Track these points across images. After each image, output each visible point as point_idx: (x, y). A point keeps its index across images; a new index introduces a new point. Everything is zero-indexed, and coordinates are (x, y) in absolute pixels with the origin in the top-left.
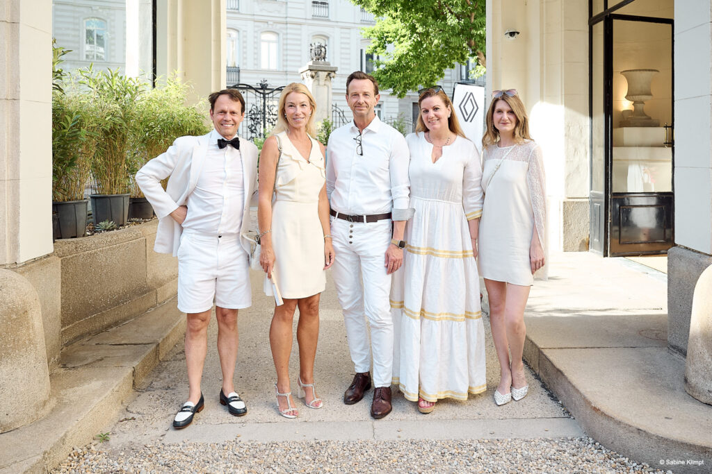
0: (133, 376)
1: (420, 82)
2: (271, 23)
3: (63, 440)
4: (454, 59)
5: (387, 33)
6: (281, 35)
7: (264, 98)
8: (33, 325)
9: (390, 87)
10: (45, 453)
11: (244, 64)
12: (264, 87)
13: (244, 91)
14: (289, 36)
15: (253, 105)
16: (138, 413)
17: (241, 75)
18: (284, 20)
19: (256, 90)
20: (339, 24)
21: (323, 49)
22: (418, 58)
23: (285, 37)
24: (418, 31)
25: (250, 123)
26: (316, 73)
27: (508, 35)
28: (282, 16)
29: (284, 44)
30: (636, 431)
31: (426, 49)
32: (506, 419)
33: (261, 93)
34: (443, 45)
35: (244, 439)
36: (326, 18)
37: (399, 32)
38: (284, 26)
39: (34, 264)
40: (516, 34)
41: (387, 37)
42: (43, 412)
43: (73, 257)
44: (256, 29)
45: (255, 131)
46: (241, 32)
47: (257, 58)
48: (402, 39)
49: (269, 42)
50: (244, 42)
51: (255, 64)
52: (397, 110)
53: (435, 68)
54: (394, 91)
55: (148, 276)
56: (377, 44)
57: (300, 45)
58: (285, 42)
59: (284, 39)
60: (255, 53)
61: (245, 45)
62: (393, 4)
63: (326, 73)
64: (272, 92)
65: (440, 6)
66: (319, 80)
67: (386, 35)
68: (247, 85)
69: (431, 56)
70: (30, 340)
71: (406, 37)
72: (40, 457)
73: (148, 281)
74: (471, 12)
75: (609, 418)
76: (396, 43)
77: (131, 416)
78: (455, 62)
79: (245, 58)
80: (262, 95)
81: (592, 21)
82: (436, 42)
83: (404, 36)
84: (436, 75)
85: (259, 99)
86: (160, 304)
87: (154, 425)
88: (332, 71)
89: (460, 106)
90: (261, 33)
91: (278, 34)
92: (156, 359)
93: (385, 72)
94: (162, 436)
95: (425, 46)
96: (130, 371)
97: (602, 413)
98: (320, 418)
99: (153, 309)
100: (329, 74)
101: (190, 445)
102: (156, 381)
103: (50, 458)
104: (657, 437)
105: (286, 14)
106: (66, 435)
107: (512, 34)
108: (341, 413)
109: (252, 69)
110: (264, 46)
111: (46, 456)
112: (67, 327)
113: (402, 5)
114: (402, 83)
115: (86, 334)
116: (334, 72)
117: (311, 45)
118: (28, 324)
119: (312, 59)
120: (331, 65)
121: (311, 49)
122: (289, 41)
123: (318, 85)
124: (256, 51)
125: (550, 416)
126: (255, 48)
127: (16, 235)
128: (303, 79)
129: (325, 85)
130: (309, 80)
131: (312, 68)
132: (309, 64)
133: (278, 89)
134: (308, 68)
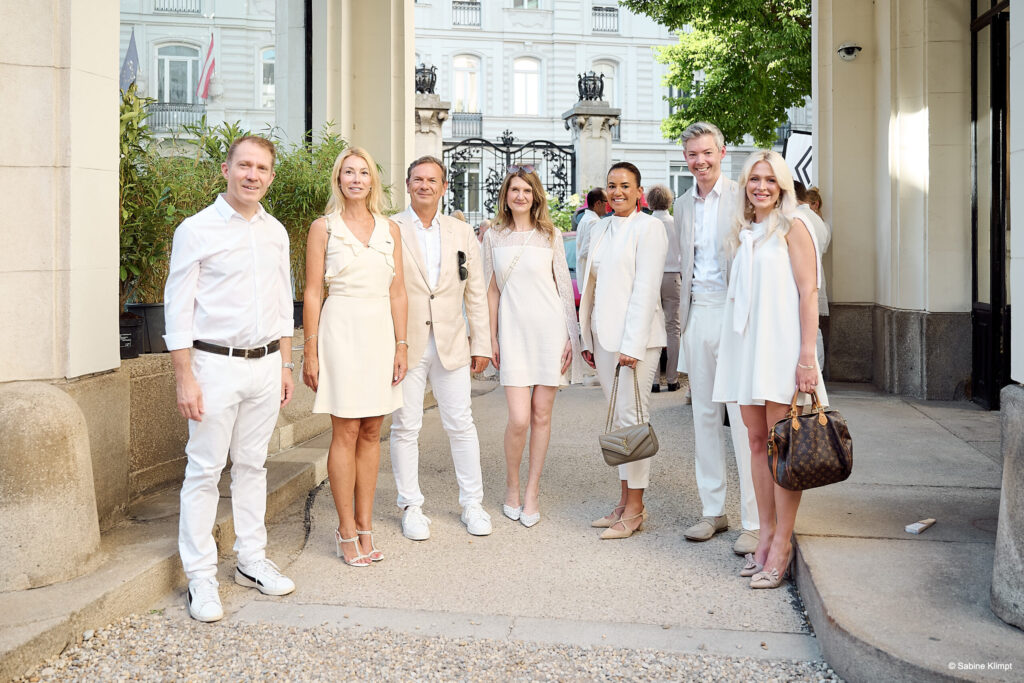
2: (530, 43)
3: (100, 602)
5: (694, 53)
6: (544, 61)
7: (508, 159)
8: (74, 456)
10: (73, 614)
11: (490, 108)
12: (508, 142)
13: (478, 148)
14: (556, 63)
15: (492, 170)
17: (485, 124)
18: (548, 38)
19: (496, 147)
21: (599, 84)
23: (550, 64)
26: (586, 119)
27: (843, 53)
28: (546, 32)
29: (548, 76)
30: (874, 652)
33: (502, 152)
36: (614, 33)
38: (549, 47)
39: (92, 381)
40: (856, 51)
42: (85, 568)
43: (158, 377)
44: (507, 54)
46: (484, 59)
47: (508, 99)
49: (526, 72)
50: (489, 74)
51: (506, 108)
56: (678, 72)
58: (550, 72)
59: (548, 68)
60: (504, 91)
61: (490, 78)
63: (602, 119)
64: (520, 150)
65: (774, 9)
66: (591, 130)
68: (482, 140)
70: (69, 474)
72: (66, 619)
75: (844, 632)
79: (491, 99)
80: (505, 155)
81: (976, 25)
82: (772, 66)
85: (499, 161)
86: (283, 449)
88: (610, 116)
89: (796, 168)
90: (515, 59)
91: (540, 60)
94: (233, 613)
97: (837, 626)
100: (607, 120)
103: (80, 622)
104: (901, 662)
105: (553, 28)
106: (104, 597)
107: (850, 51)
109: (501, 115)
110: (518, 79)
111: (74, 618)
112: (145, 469)
115: (174, 480)
116: (616, 116)
117: (580, 76)
118: (67, 453)
119: (581, 98)
120: (611, 107)
121: (580, 83)
122: (557, 71)
123: (591, 137)
124: (506, 87)
125: (780, 630)
126: (505, 83)
127: (65, 341)
128: (568, 128)
129: (600, 137)
130: (576, 131)
131: (580, 112)
132: (577, 106)
133: (529, 145)
134: (574, 113)
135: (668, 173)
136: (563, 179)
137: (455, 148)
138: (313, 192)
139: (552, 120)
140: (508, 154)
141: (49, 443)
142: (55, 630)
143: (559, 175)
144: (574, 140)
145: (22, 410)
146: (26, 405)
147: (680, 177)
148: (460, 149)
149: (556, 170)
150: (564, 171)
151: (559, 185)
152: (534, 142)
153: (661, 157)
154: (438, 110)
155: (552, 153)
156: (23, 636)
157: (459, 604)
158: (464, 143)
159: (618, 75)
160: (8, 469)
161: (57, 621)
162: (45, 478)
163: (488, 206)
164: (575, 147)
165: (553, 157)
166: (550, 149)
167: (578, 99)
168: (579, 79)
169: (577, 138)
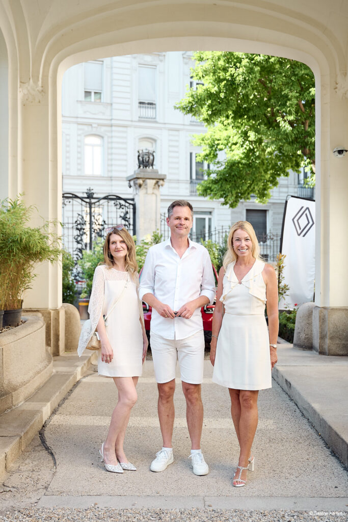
0: (6, 460)
1: (253, 191)
2: (95, 125)
4: (289, 166)
5: (219, 140)
6: (106, 138)
7: (90, 208)
9: (221, 196)
11: (68, 170)
12: (90, 196)
13: (70, 200)
14: (114, 139)
15: (79, 215)
16: (14, 487)
17: (65, 181)
18: (108, 122)
19: (82, 199)
20: (167, 126)
21: (151, 157)
22: (250, 167)
23: (110, 140)
24: (250, 139)
25: (76, 233)
26: (144, 181)
27: (337, 153)
28: (107, 118)
29: (108, 148)
31: (258, 157)
32: (314, 497)
33: (86, 202)
34: (276, 152)
35: (101, 506)
36: (153, 120)
37: (230, 140)
38: (109, 129)
40: (344, 152)
41: (218, 144)
44: (80, 132)
45: (80, 242)
46: (64, 136)
47: (81, 163)
48: (234, 147)
49: (93, 146)
50: (67, 146)
51: (79, 170)
52: (229, 218)
53: (268, 176)
54: (225, 200)
55: (5, 381)
56: (208, 152)
57: (125, 149)
58: (110, 145)
59: (108, 142)
60: (78, 158)
61: (68, 149)
62: (224, 112)
63: (154, 181)
64: (99, 201)
66: (147, 189)
67: (216, 142)
68: (73, 194)
69: (264, 164)
71: (238, 145)
73: (5, 386)
74: (305, 119)
76: (227, 150)
77: (8, 489)
78: (289, 170)
79: (68, 163)
80: (88, 205)
82: (269, 150)
83: (236, 144)
84: (269, 183)
85: (85, 209)
86: (15, 406)
87: (28, 495)
88: (160, 179)
90: (85, 136)
91: (102, 137)
92: (19, 450)
93: (215, 182)
94: (36, 503)
95: (257, 154)
96: (4, 455)
99: (9, 410)
100: (157, 182)
101: (59, 508)
102: (22, 466)
105: (111, 115)
107: (340, 152)
108: (178, 490)
109: (75, 174)
110: (88, 150)
113: (234, 112)
114: (234, 192)
116: (163, 180)
117: (139, 152)
119: (140, 167)
120: (160, 173)
121: (139, 156)
122: (114, 145)
123: (147, 193)
124: (79, 155)
126: (79, 152)
128: (130, 187)
129: (153, 193)
130: (136, 189)
131: (139, 177)
132: (136, 172)
133: (105, 198)
134: (135, 177)
136: (127, 221)
138: (21, 240)
139: (111, 179)
143: (124, 218)
144: (135, 195)
147: (197, 219)
149: (122, 215)
150: (128, 216)
151: (125, 225)
152: (108, 196)
155: (120, 204)
159: (156, 149)
163: (76, 239)
164: (135, 200)
165: (121, 206)
166: (118, 201)
167: (137, 167)
168: (137, 154)
169: (137, 194)
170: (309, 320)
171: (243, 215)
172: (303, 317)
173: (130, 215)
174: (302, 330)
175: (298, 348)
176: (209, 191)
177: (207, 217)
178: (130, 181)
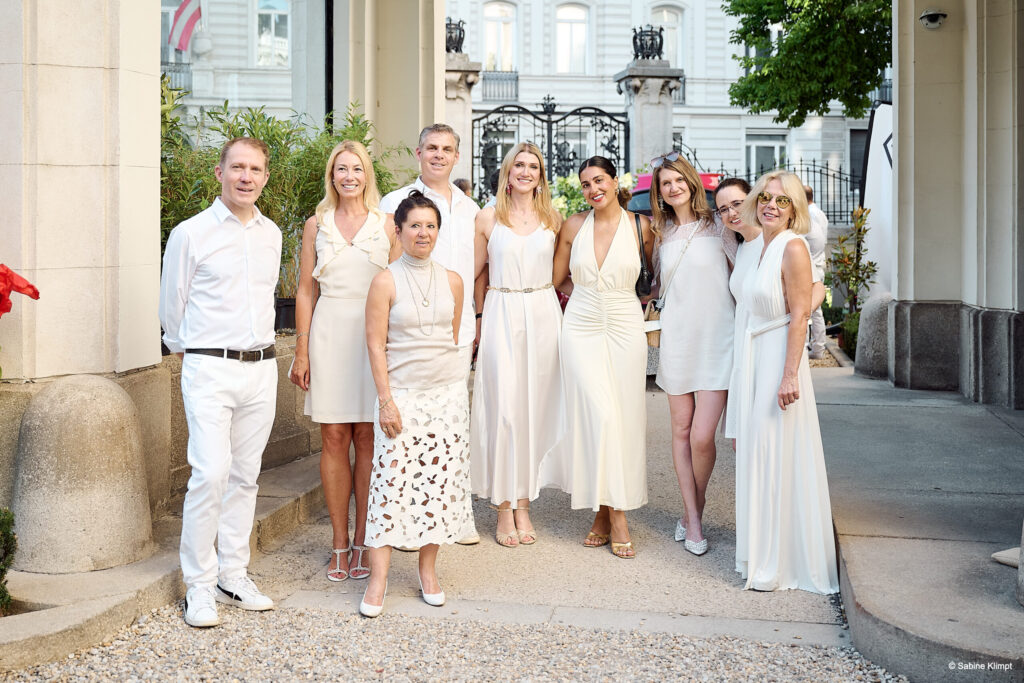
0: (258, 531)
6: (593, 8)
8: (131, 445)
10: (139, 591)
12: (549, 109)
13: (515, 117)
14: (608, 10)
17: (522, 85)
19: (535, 115)
21: (657, 39)
23: (601, 11)
26: (642, 82)
27: (926, 20)
29: (598, 26)
30: (894, 630)
33: (543, 121)
39: (138, 375)
40: (941, 18)
42: (141, 554)
46: (520, 6)
47: (550, 54)
49: (571, 22)
50: (527, 24)
51: (547, 65)
52: (818, 145)
54: (780, 113)
57: (628, 26)
58: (600, 21)
59: (598, 16)
60: (545, 45)
61: (527, 30)
63: (661, 82)
64: (564, 118)
66: (648, 95)
68: (519, 107)
72: (133, 595)
73: (298, 418)
75: (867, 615)
79: (528, 55)
80: (545, 124)
85: (539, 131)
86: (313, 452)
87: (274, 588)
88: (671, 77)
89: (885, 145)
90: (559, 6)
91: (588, 7)
92: (293, 518)
94: (281, 601)
97: (863, 609)
98: (487, 597)
100: (667, 83)
102: (289, 544)
103: (145, 599)
104: (917, 638)
107: (933, 18)
109: (541, 74)
110: (562, 31)
111: (140, 596)
116: (677, 78)
117: (635, 29)
118: (125, 442)
119: (637, 56)
120: (672, 66)
121: (635, 38)
123: (647, 103)
124: (547, 40)
125: (814, 621)
126: (547, 35)
127: (114, 337)
128: (620, 92)
129: (659, 103)
130: (630, 95)
131: (635, 73)
132: (631, 66)
133: (574, 113)
134: (627, 74)
135: (744, 143)
136: (615, 153)
137: (487, 117)
139: (602, 79)
140: (550, 123)
141: (109, 433)
142: (125, 604)
143: (609, 148)
144: (628, 107)
145: (83, 401)
146: (87, 397)
148: (493, 118)
149: (606, 142)
150: (616, 144)
152: (580, 109)
153: (734, 123)
154: (466, 73)
155: (602, 122)
156: (99, 607)
157: (500, 595)
158: (497, 111)
159: (682, 25)
160: (72, 457)
161: (127, 597)
162: (106, 467)
164: (629, 116)
165: (603, 126)
166: (598, 117)
167: (633, 57)
168: (634, 34)
169: (631, 104)
170: (882, 325)
171: (844, 140)
172: (870, 318)
173: (620, 142)
174: (867, 342)
175: (861, 375)
176: (750, 95)
177: (777, 145)
178: (619, 81)
